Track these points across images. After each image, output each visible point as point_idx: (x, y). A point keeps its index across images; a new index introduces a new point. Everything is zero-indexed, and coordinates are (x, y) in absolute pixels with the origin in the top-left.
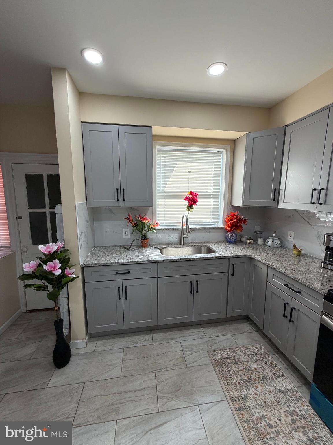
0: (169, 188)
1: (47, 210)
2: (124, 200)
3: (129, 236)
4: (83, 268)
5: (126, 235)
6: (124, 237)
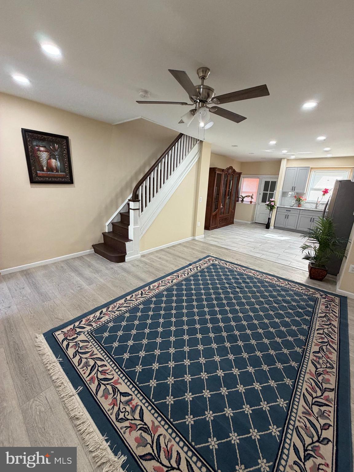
0: (316, 187)
1: (269, 192)
4: (277, 207)
6: (292, 203)
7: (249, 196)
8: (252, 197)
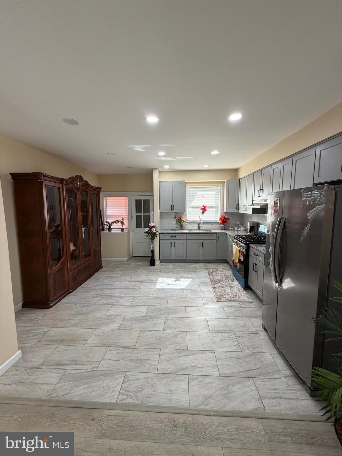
0: (193, 204)
1: (142, 214)
2: (174, 210)
3: (175, 226)
4: (159, 234)
5: (174, 225)
7: (118, 222)
8: (122, 223)
